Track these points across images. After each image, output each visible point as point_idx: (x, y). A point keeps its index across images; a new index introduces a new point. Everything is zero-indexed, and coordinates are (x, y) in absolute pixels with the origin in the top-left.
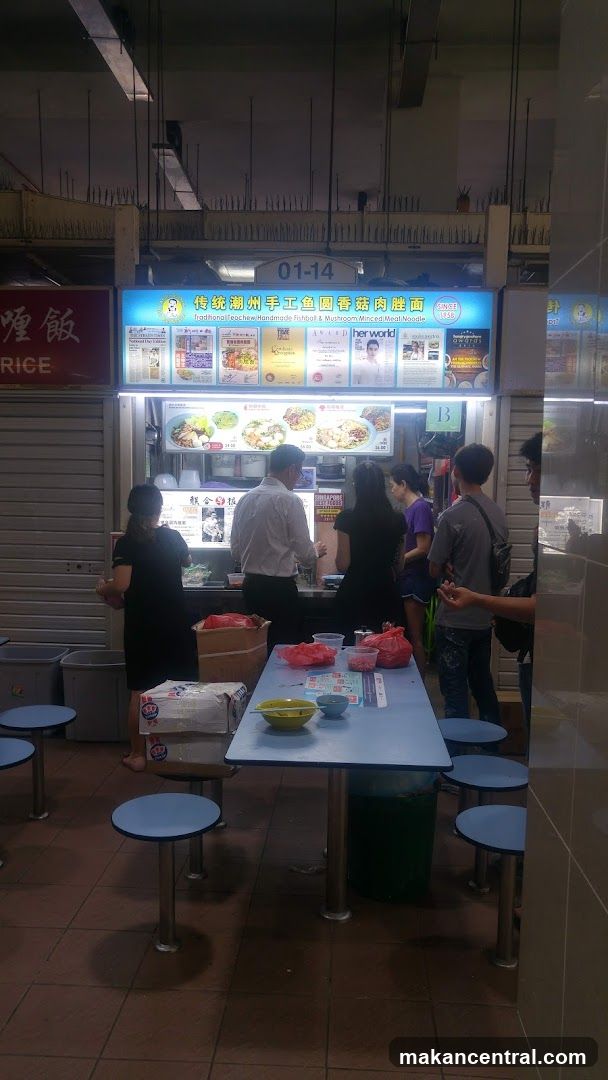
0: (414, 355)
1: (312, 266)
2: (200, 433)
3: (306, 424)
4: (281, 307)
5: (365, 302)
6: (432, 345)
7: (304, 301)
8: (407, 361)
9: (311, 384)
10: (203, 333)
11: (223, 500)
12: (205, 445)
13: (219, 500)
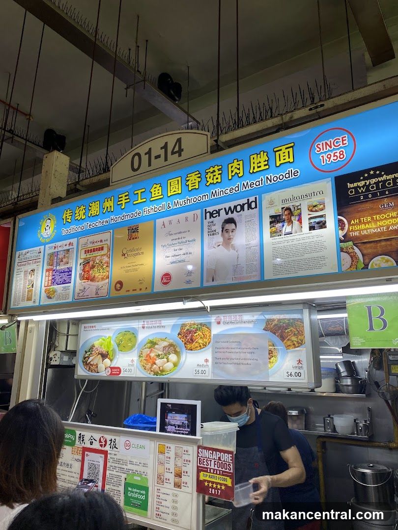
0: (287, 228)
1: (162, 148)
2: (104, 356)
3: (200, 341)
4: (131, 202)
5: (217, 173)
6: (312, 208)
7: (152, 190)
8: (277, 239)
9: (159, 287)
10: (67, 247)
11: (106, 441)
12: (106, 371)
13: (102, 441)
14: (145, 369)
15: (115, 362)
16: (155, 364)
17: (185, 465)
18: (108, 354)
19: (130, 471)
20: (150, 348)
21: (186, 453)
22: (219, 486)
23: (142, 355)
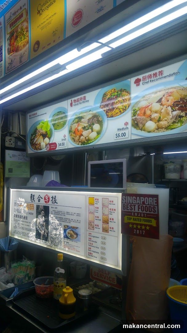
11: (49, 198)
12: (47, 147)
13: (46, 198)
14: (75, 141)
15: (52, 139)
16: (82, 135)
17: (111, 213)
18: (47, 134)
19: (68, 220)
20: (77, 122)
21: (111, 203)
22: (139, 227)
23: (71, 130)
